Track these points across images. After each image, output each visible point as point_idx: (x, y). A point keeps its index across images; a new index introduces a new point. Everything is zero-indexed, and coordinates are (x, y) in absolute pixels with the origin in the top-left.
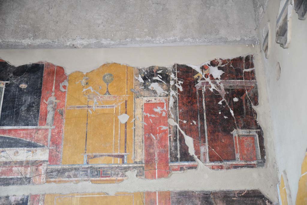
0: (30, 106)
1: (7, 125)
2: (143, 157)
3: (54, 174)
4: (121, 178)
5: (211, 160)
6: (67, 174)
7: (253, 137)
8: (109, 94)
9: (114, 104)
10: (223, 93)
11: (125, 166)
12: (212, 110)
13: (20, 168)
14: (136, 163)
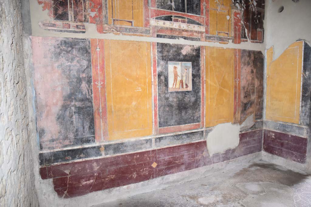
0: (197, 5)
1: (190, 13)
2: (234, 35)
3: (208, 38)
4: (227, 42)
5: (251, 39)
6: (211, 38)
7: (261, 32)
8: (224, 5)
9: (225, 11)
10: (256, 13)
11: (229, 38)
12: (253, 19)
13: (196, 34)
14: (232, 37)
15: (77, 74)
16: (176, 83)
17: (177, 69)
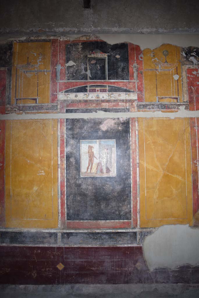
16: (92, 166)
17: (93, 149)
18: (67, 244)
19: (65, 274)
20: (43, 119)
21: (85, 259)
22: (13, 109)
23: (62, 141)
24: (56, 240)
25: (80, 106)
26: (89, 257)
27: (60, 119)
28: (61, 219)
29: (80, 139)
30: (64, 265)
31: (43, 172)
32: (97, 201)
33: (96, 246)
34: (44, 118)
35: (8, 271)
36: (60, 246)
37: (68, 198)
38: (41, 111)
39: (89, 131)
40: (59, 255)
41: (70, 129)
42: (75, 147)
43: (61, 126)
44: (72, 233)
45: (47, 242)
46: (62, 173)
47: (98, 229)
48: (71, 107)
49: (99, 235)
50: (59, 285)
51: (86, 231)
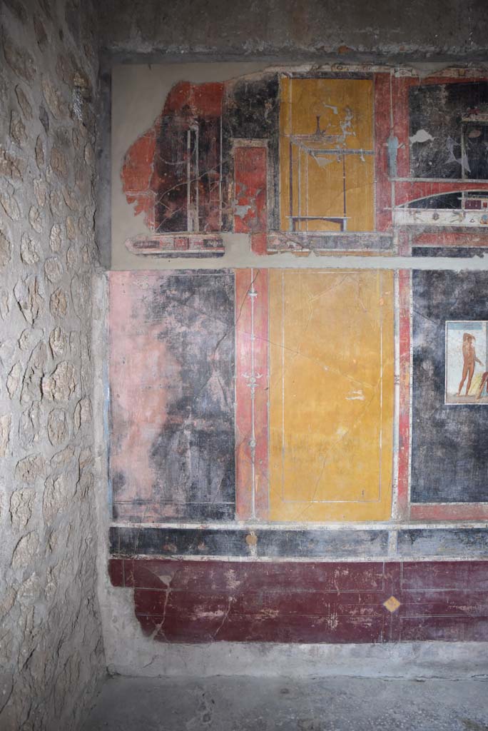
15: (201, 354)
16: (470, 380)
17: (473, 341)
18: (409, 555)
19: (401, 621)
20: (359, 270)
21: (446, 587)
22: (285, 243)
23: (405, 321)
24: (384, 548)
25: (444, 241)
26: (457, 584)
27: (400, 272)
28: (398, 499)
29: (444, 319)
30: (401, 602)
31: (360, 392)
32: (478, 459)
33: (473, 559)
34: (362, 268)
35: (273, 616)
36: (394, 561)
37: (415, 452)
38: (355, 250)
39: (466, 299)
40: (389, 579)
41: (423, 295)
42: (434, 337)
43: (401, 286)
44: (420, 531)
45: (364, 552)
46: (403, 397)
47: (479, 520)
48: (424, 243)
49: (480, 535)
50: (387, 644)
51: (452, 526)
